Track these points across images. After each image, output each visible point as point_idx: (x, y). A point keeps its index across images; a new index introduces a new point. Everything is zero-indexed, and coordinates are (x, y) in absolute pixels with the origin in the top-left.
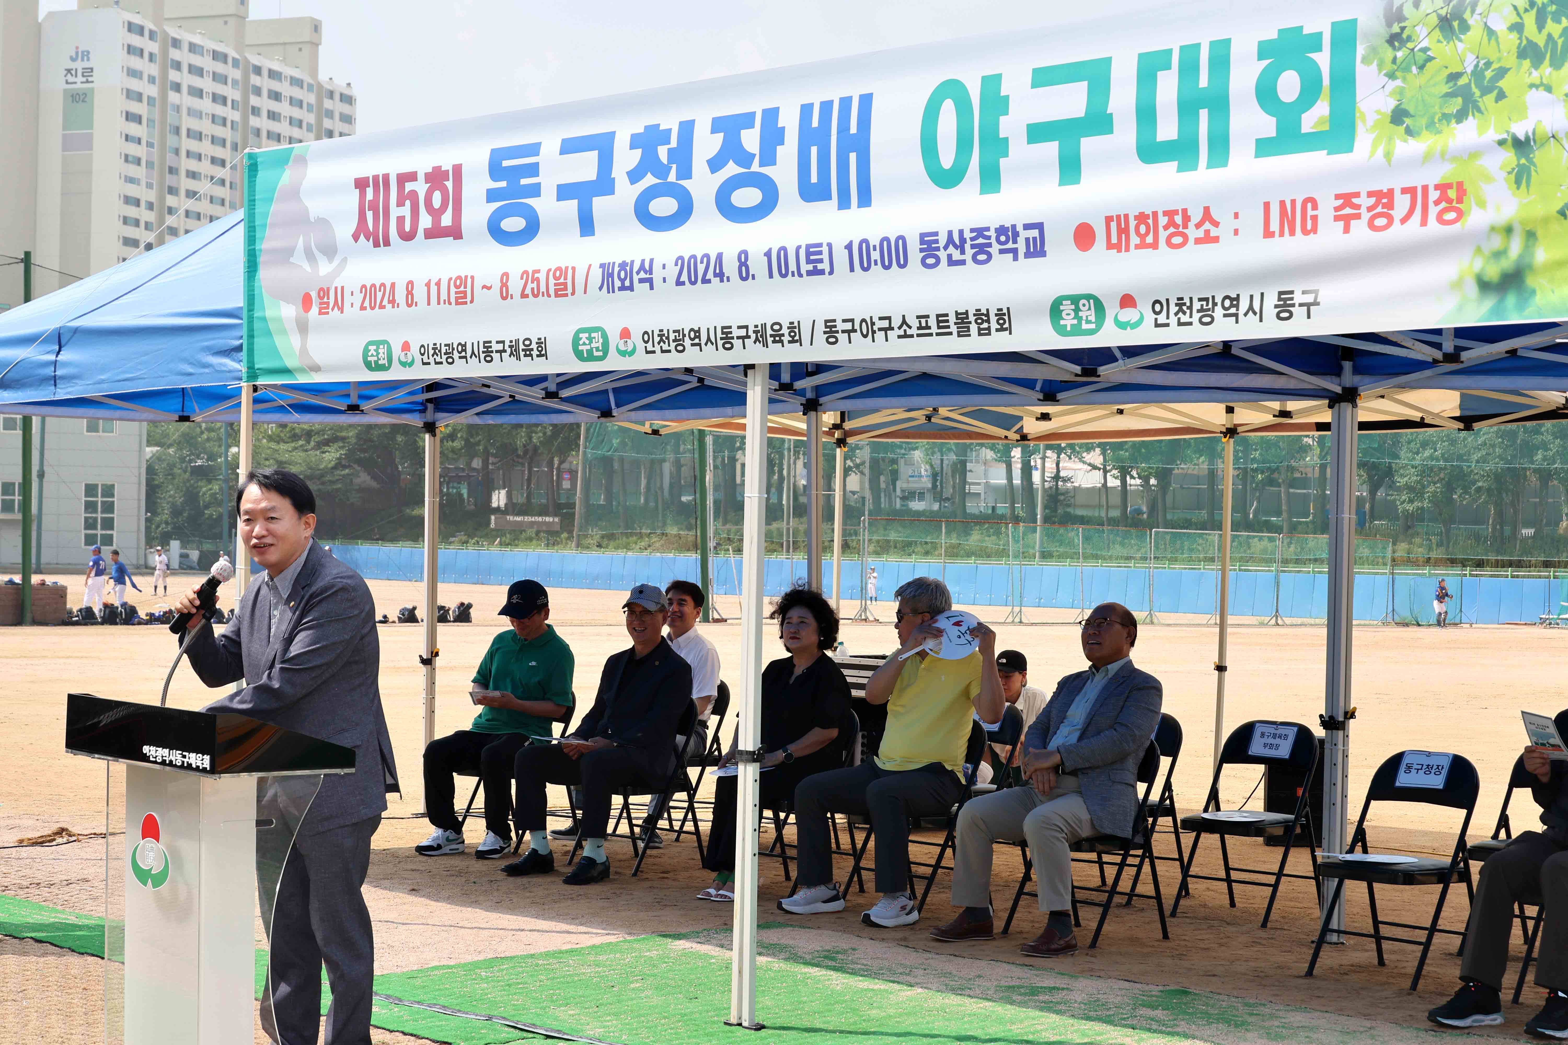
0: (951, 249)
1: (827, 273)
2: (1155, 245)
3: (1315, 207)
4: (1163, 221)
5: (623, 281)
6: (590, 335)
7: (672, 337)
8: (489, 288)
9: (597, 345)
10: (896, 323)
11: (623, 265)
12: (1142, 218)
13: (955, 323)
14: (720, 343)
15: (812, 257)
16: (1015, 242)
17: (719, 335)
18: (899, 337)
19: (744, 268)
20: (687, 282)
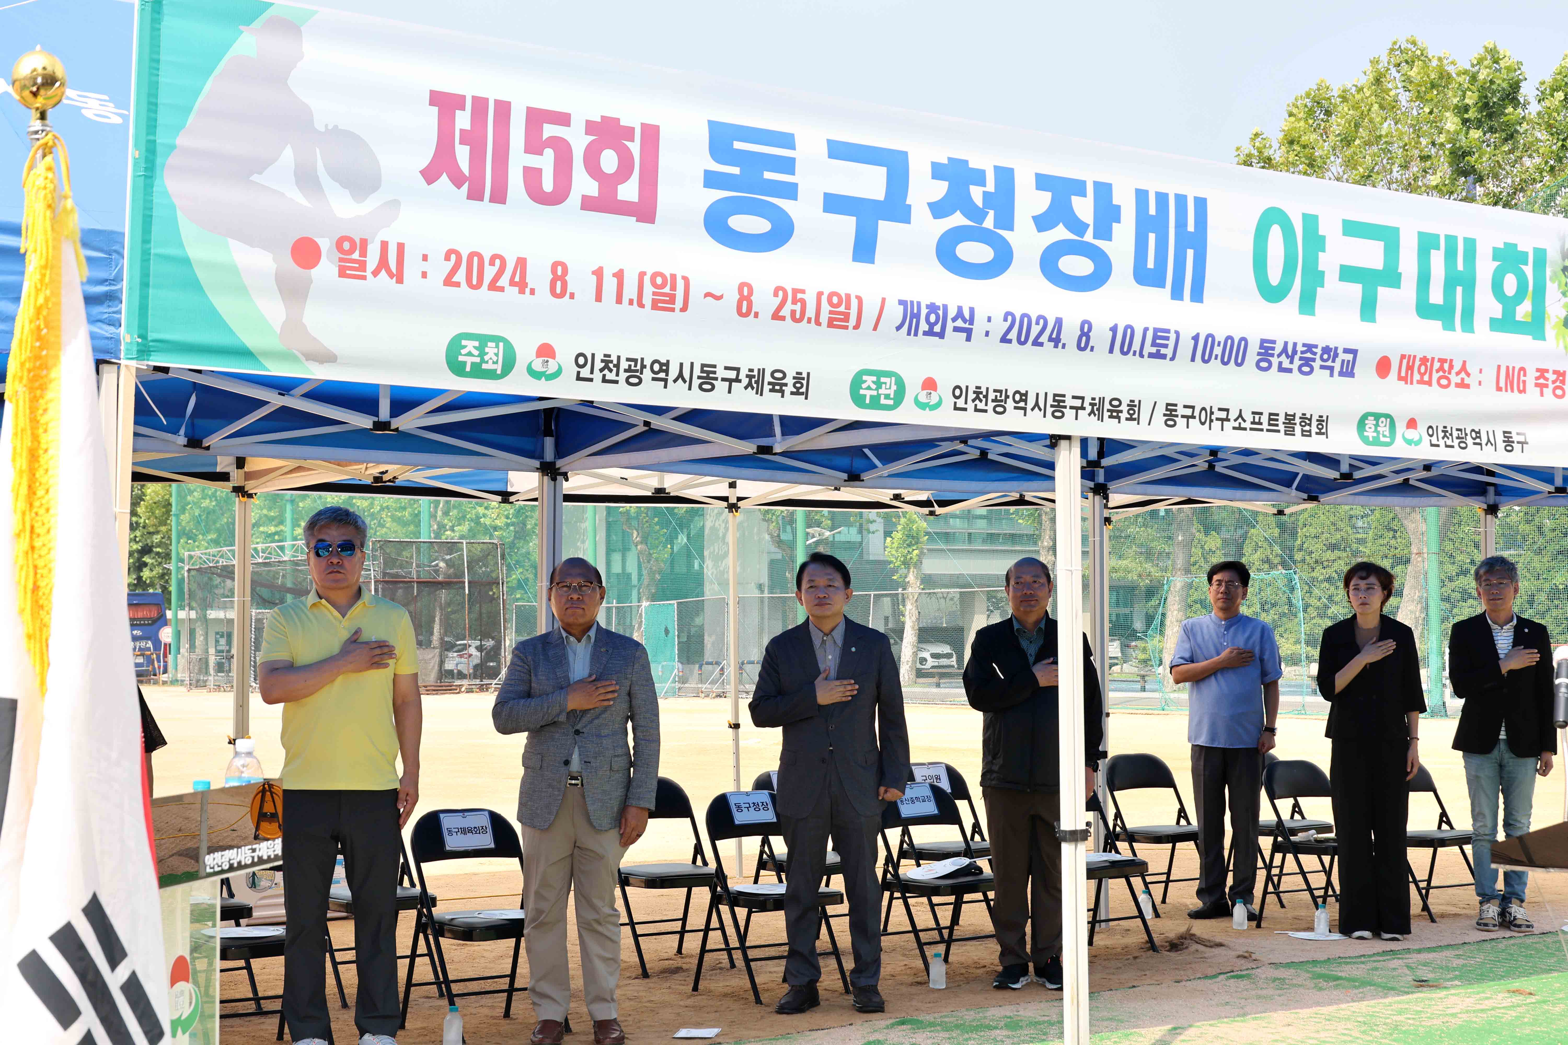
0: (1283, 358)
1: (1168, 358)
2: (1429, 383)
3: (1525, 375)
4: (1437, 365)
5: (932, 325)
6: (878, 379)
7: (991, 396)
8: (718, 298)
9: (887, 392)
10: (1233, 415)
11: (932, 308)
12: (1424, 360)
13: (1284, 423)
14: (1050, 410)
15: (1158, 341)
16: (1334, 361)
17: (1050, 401)
18: (1234, 428)
19: (1084, 338)
20: (1015, 341)
